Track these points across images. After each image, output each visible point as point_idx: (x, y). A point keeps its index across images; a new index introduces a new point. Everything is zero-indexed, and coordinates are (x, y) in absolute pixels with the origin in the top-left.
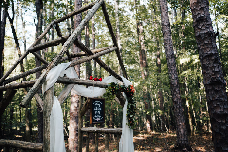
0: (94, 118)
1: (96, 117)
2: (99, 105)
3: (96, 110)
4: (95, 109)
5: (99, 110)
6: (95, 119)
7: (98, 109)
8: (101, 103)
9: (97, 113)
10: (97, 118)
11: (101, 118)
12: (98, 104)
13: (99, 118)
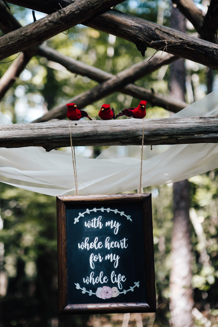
0: (82, 285)
1: (91, 280)
2: (115, 225)
3: (93, 251)
4: (84, 245)
5: (115, 251)
6: (84, 291)
7: (108, 245)
8: (128, 217)
9: (97, 263)
10: (99, 285)
11: (126, 285)
12: (103, 222)
13: (110, 284)
